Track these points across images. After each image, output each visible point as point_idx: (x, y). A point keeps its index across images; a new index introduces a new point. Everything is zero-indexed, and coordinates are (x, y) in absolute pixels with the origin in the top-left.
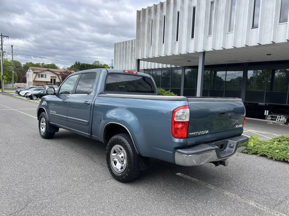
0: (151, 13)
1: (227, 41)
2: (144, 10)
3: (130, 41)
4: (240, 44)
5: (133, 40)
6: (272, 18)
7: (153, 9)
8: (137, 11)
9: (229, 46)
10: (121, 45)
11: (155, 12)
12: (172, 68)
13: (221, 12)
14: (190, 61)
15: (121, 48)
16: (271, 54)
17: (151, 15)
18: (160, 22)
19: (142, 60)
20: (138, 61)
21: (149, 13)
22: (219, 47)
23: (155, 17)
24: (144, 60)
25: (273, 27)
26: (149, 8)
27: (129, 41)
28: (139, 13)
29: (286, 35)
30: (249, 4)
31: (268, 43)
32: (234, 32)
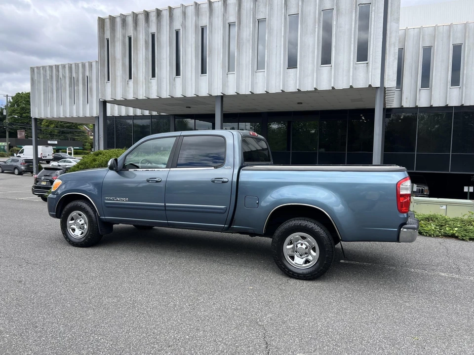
0: (126, 24)
1: (256, 83)
2: (112, 19)
3: (67, 66)
4: (275, 89)
5: (71, 65)
6: (313, 57)
7: (130, 20)
8: (99, 18)
9: (260, 90)
10: (46, 71)
11: (134, 25)
12: (152, 116)
13: (245, 40)
14: (190, 107)
15: (45, 76)
16: (301, 103)
17: (126, 29)
18: (146, 42)
19: (110, 102)
20: (104, 103)
21: (123, 26)
22: (245, 90)
23: (135, 33)
24: (115, 102)
25: (315, 69)
26: (123, 17)
27: (64, 66)
28: (101, 21)
29: (330, 81)
30: (284, 36)
31: (309, 89)
32: (266, 70)
